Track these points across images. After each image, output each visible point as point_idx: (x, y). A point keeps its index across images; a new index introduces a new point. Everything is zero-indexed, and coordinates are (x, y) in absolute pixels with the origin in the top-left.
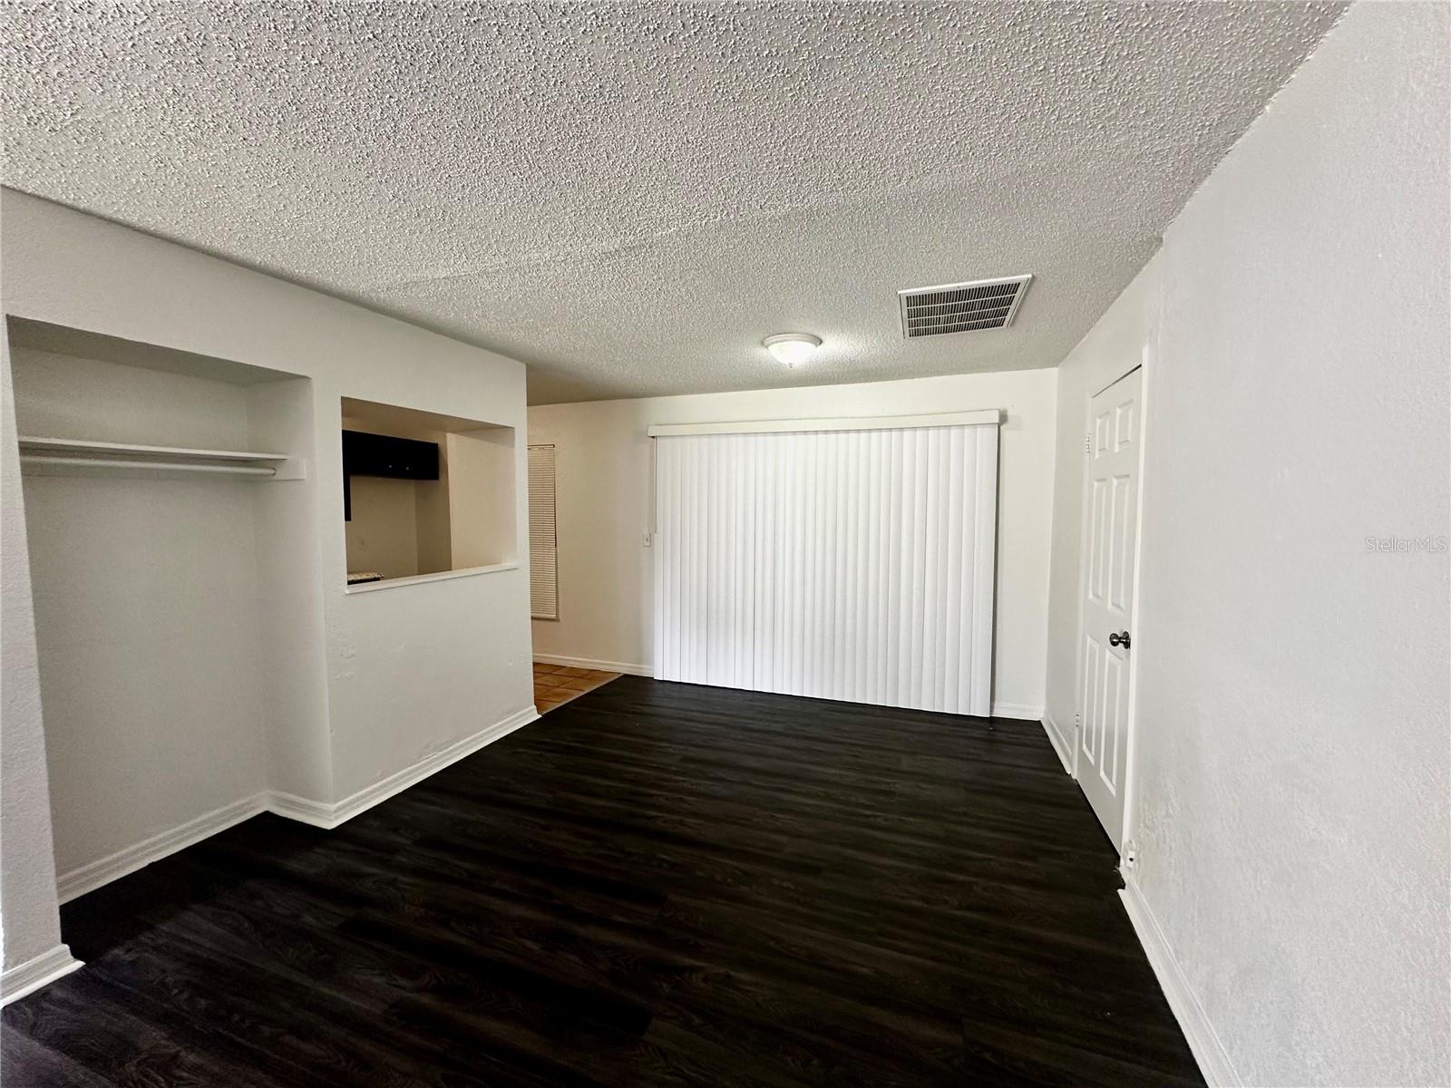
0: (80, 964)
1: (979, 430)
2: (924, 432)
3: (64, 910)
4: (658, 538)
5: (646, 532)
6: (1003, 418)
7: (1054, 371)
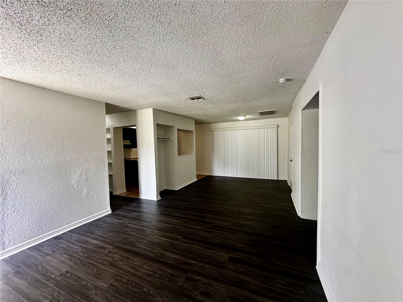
0: (161, 198)
1: (274, 128)
2: (264, 129)
3: (160, 192)
4: (215, 150)
5: (212, 148)
6: (278, 126)
7: (287, 118)
